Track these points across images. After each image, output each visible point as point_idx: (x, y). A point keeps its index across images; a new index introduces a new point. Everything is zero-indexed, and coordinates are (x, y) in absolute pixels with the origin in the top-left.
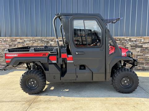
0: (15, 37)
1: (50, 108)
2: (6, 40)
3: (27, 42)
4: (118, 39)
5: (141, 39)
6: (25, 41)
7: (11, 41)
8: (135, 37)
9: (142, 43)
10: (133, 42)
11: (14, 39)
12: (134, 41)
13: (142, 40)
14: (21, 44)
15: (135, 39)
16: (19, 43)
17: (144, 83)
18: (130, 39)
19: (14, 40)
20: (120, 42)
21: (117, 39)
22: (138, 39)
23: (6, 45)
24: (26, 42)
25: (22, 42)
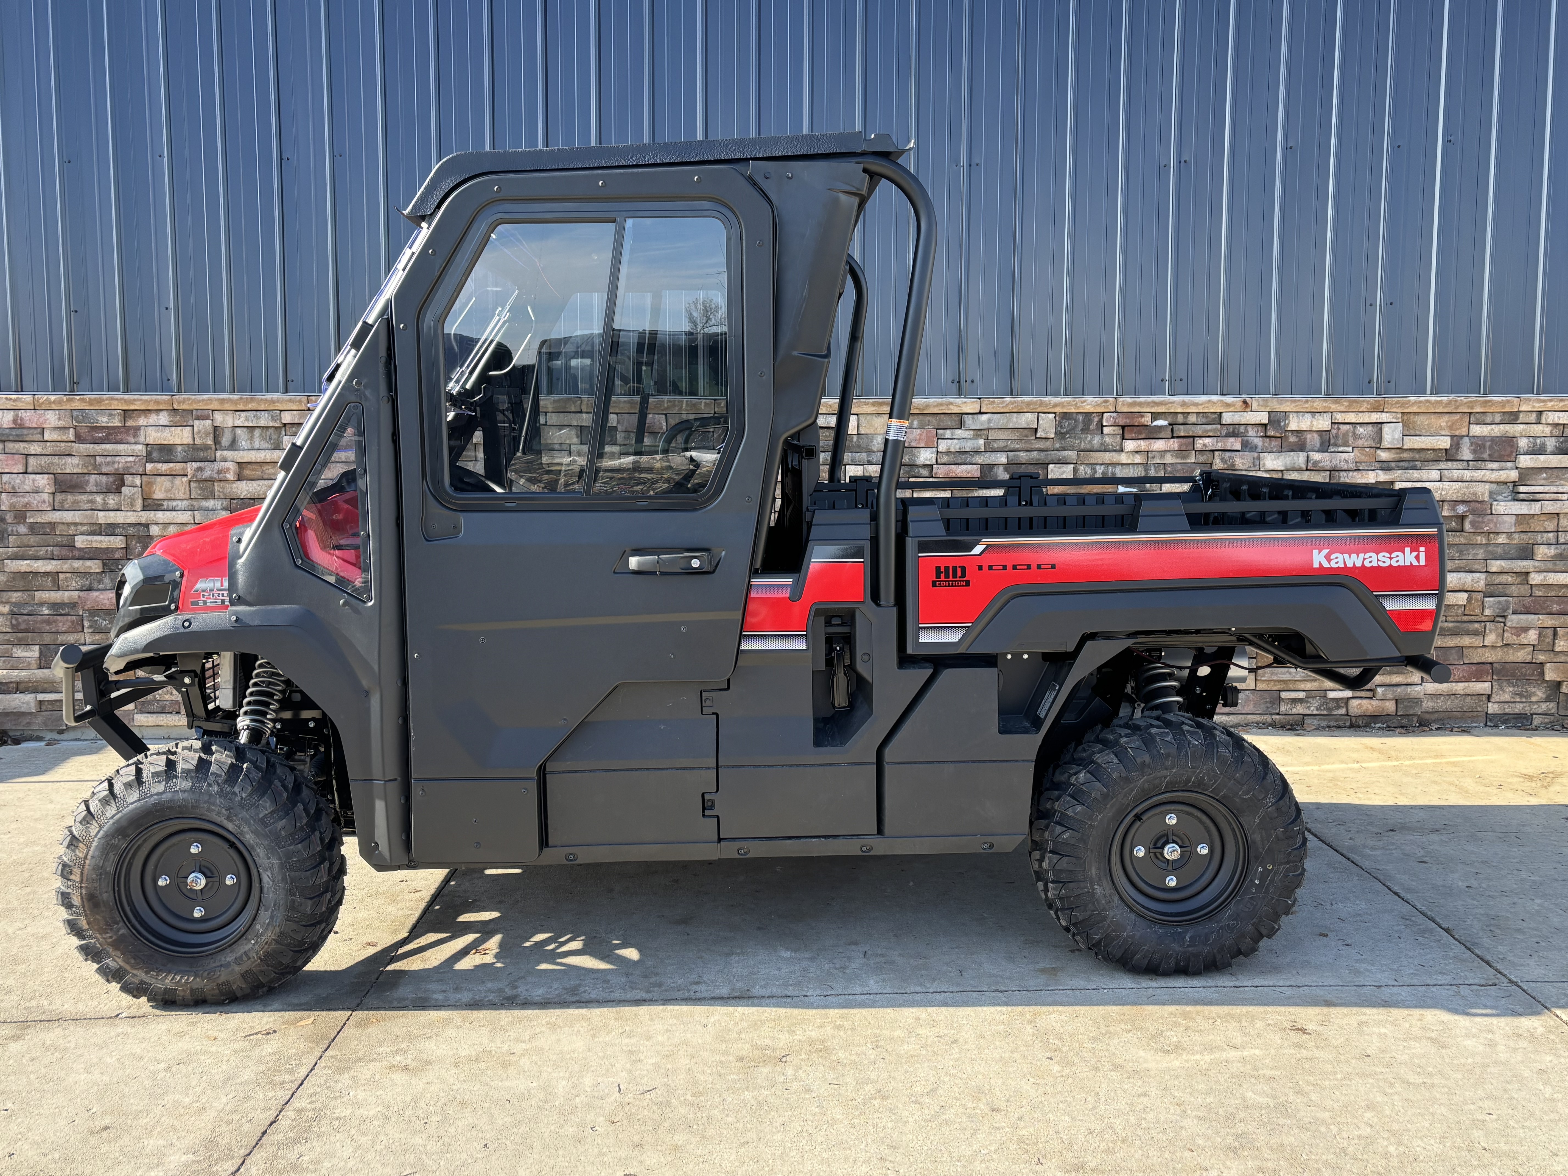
0: (119, 400)
1: (525, 1062)
2: (18, 425)
3: (244, 443)
4: (1155, 416)
5: (1375, 417)
6: (225, 441)
7: (79, 439)
8: (1318, 404)
9: (1383, 455)
10: (1301, 447)
11: (110, 412)
12: (1314, 440)
13: (1392, 435)
14: (178, 467)
15: (1323, 423)
16: (165, 452)
17: (1397, 837)
18: (1276, 420)
19: (103, 420)
20: (1181, 452)
21: (1147, 420)
22: (1352, 418)
23: (18, 479)
24: (233, 445)
25: (193, 447)
